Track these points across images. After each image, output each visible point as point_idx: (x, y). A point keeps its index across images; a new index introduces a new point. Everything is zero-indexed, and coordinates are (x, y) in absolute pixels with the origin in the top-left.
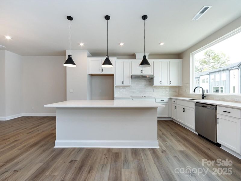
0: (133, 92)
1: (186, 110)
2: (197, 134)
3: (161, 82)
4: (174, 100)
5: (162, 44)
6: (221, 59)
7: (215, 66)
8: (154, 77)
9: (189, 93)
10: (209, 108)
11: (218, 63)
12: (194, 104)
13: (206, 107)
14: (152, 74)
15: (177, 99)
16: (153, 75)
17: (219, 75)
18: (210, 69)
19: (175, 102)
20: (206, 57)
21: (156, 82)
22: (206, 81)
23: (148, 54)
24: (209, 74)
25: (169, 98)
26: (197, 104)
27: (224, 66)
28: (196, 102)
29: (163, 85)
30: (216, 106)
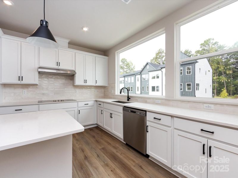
0: (43, 94)
1: (113, 116)
2: (125, 143)
3: (85, 81)
4: (100, 103)
5: (85, 29)
6: (131, 66)
7: (127, 71)
8: (76, 73)
9: (115, 94)
10: (138, 113)
11: (129, 69)
12: (122, 108)
13: (135, 112)
14: (73, 69)
15: (103, 102)
16: (75, 71)
17: (130, 78)
18: (125, 73)
19: (102, 106)
20: (122, 64)
21: (79, 81)
22: (122, 82)
23: (68, 41)
24: (124, 77)
25: (94, 100)
26: (125, 108)
27: (132, 72)
28: (124, 107)
29: (88, 84)
30: (146, 111)
